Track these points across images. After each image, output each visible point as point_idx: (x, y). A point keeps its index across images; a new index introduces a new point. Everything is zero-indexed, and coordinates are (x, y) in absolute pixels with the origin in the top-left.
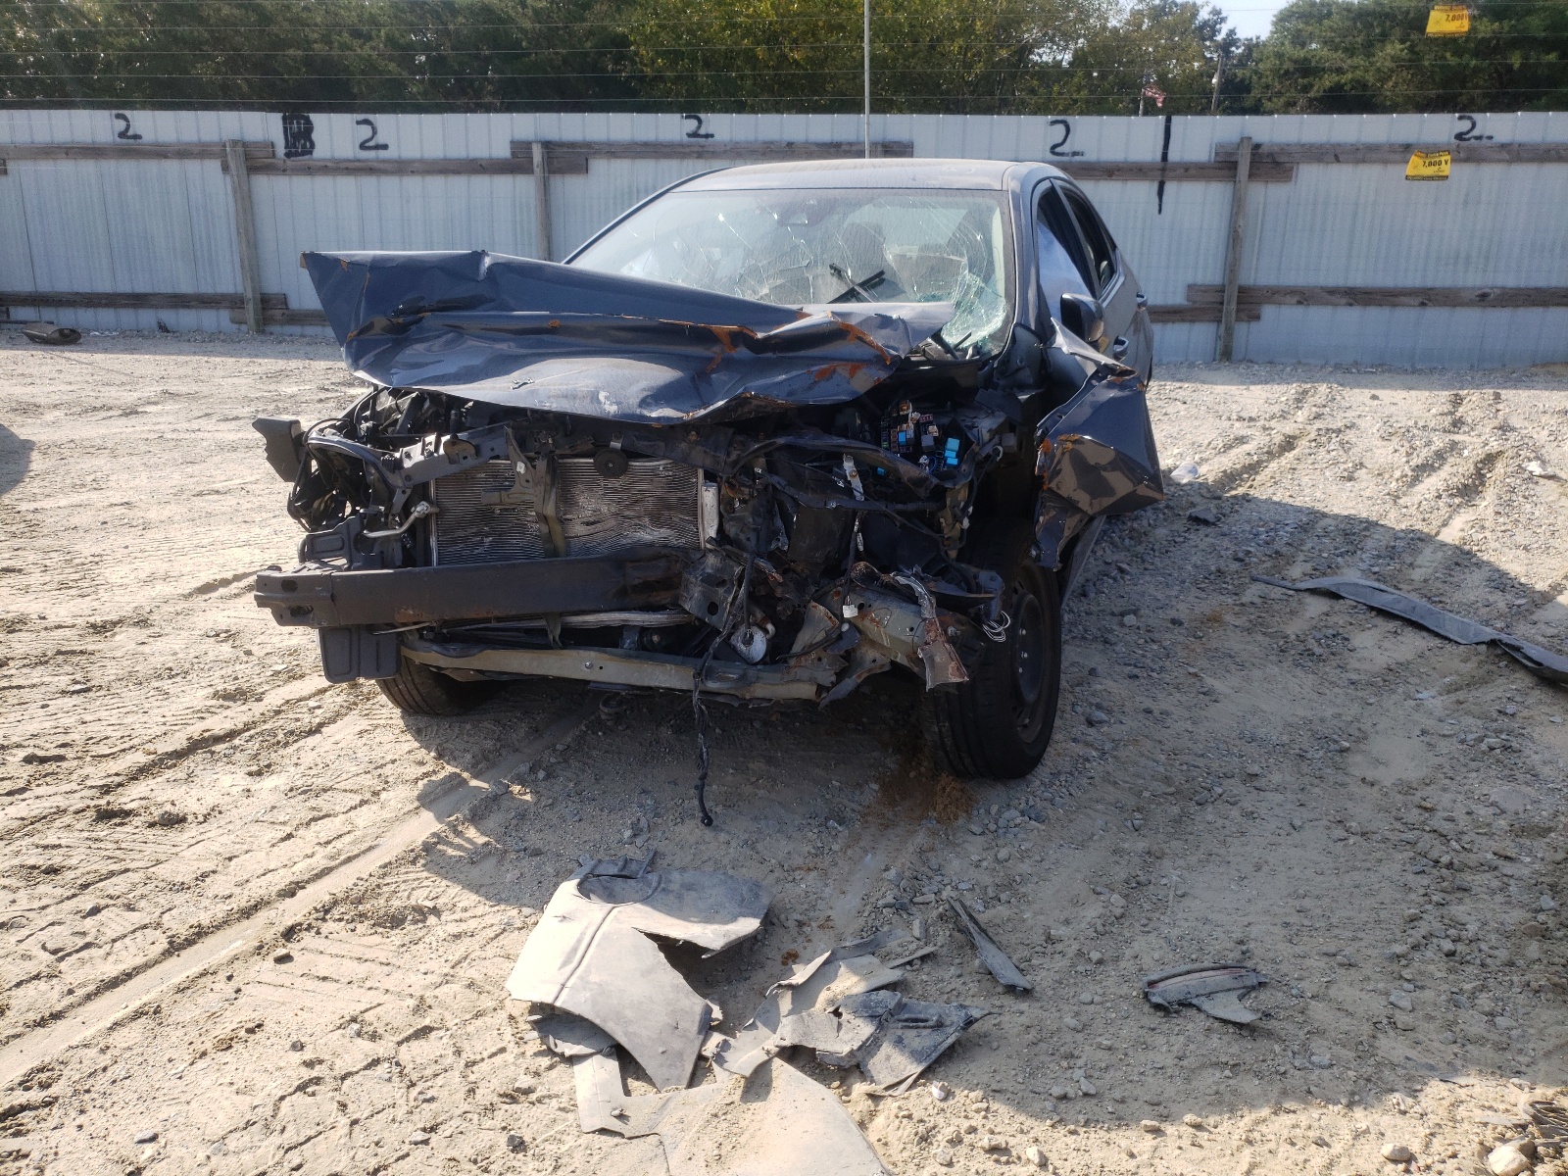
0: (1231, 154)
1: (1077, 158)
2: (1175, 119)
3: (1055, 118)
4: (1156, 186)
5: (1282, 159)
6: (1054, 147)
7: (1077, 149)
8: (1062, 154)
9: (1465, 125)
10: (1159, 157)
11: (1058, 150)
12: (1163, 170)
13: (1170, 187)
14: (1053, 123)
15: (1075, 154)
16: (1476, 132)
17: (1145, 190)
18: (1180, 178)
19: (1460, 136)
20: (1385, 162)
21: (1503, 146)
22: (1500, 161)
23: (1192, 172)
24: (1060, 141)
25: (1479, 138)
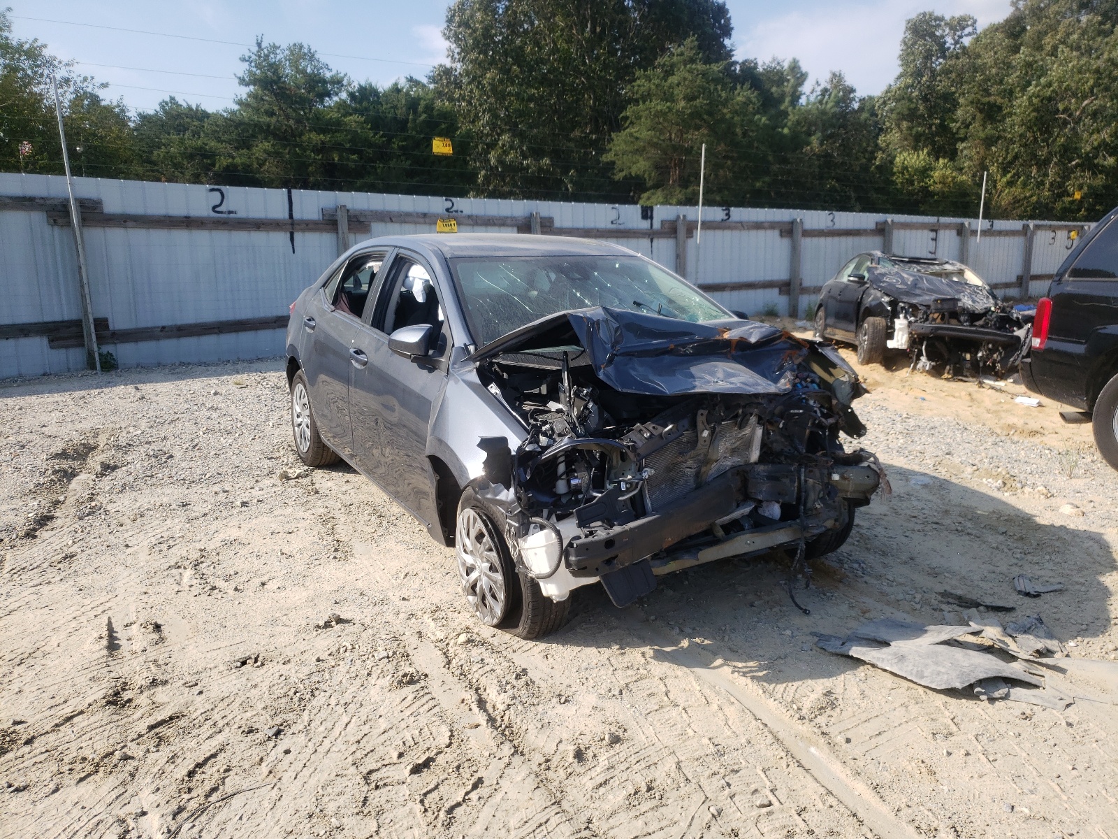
0: (333, 215)
1: (232, 215)
2: (293, 191)
3: (212, 187)
4: (288, 235)
5: (362, 219)
6: (214, 208)
7: (231, 209)
8: (221, 212)
9: (449, 204)
10: (287, 216)
11: (217, 209)
12: (292, 224)
13: (298, 236)
14: (212, 190)
15: (230, 212)
16: (455, 208)
17: (281, 238)
18: (303, 230)
19: (447, 210)
20: (416, 223)
21: (469, 217)
22: (469, 225)
23: (310, 226)
24: (218, 203)
25: (456, 211)
